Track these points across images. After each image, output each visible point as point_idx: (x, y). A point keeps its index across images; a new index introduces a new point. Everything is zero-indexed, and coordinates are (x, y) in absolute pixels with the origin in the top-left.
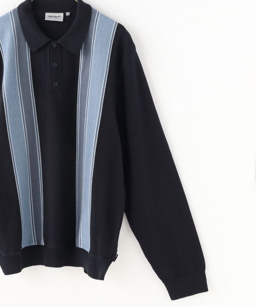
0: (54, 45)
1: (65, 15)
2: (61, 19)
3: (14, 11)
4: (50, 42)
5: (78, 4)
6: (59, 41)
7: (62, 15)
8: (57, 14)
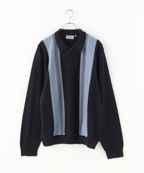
0: (70, 49)
1: (74, 36)
2: (73, 38)
3: (53, 35)
4: (68, 48)
5: (80, 32)
6: (72, 48)
7: (73, 36)
8: (71, 36)
